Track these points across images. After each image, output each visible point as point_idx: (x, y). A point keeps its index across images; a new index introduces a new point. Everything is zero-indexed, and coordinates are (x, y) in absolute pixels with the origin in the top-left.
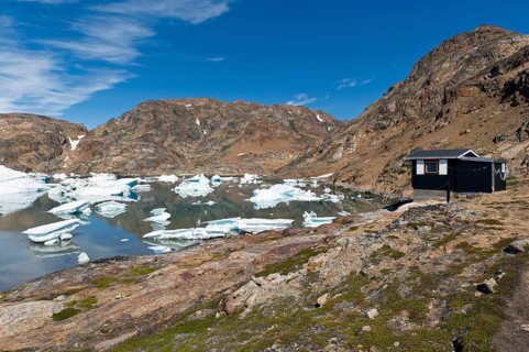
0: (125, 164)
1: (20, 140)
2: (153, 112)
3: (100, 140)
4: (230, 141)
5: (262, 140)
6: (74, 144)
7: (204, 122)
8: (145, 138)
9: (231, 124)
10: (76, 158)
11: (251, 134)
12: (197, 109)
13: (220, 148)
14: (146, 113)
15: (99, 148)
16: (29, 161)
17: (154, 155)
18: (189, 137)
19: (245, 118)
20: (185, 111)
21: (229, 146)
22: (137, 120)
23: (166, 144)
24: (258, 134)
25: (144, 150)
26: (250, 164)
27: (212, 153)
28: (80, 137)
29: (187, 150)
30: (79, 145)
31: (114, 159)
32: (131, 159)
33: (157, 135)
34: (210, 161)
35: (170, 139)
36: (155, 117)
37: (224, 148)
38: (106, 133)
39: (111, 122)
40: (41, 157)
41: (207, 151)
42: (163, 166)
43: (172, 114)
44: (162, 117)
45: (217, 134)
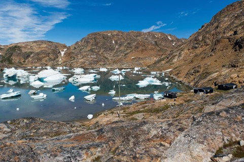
0: (85, 62)
1: (42, 52)
2: (94, 38)
3: (73, 51)
4: (128, 51)
5: (142, 51)
6: (63, 53)
7: (116, 42)
8: (91, 50)
9: (129, 43)
10: (64, 59)
11: (137, 48)
12: (113, 36)
13: (124, 55)
14: (91, 39)
15: (73, 55)
16: (46, 61)
17: (96, 58)
18: (110, 49)
19: (135, 40)
20: (108, 37)
21: (128, 54)
22: (88, 42)
23: (100, 53)
24: (141, 48)
25: (92, 56)
26: (137, 63)
27: (120, 57)
28: (65, 50)
29: (110, 56)
30: (65, 54)
31: (80, 60)
32: (87, 60)
33: (96, 49)
34: (120, 61)
35: (102, 50)
36: (95, 40)
37: (125, 55)
38: (75, 48)
39: (77, 43)
40: (51, 59)
41: (118, 56)
42: (100, 63)
43: (102, 39)
44: (98, 40)
45: (122, 48)
